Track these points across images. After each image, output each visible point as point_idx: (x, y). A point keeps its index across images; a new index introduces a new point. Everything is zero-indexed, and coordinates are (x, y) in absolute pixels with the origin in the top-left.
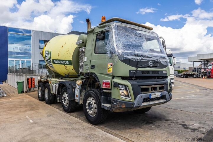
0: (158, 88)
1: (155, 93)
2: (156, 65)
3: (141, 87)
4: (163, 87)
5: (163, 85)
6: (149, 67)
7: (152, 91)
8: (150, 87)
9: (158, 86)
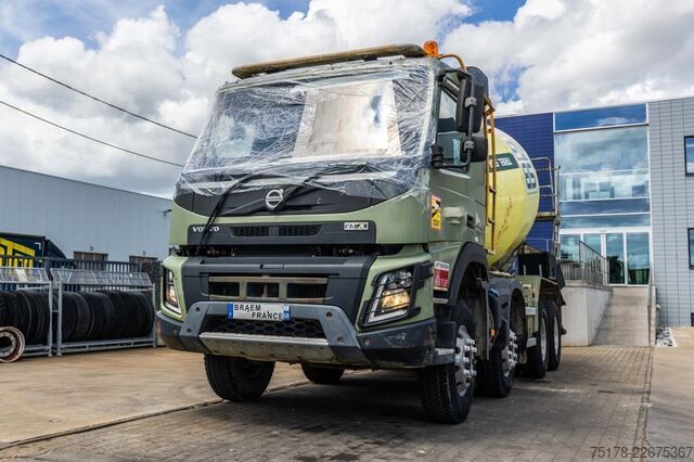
0: (283, 290)
1: (254, 303)
3: (211, 278)
4: (326, 285)
5: (323, 281)
6: (264, 210)
7: (248, 294)
8: (243, 281)
9: (283, 282)
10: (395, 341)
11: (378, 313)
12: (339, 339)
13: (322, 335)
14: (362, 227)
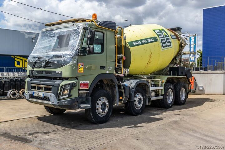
0: (43, 89)
1: (38, 92)
2: (49, 65)
3: (32, 85)
5: (51, 87)
6: (41, 67)
7: (37, 89)
8: (37, 86)
9: (43, 86)
10: (65, 103)
11: (62, 96)
12: (53, 102)
13: (49, 100)
14: (59, 73)
